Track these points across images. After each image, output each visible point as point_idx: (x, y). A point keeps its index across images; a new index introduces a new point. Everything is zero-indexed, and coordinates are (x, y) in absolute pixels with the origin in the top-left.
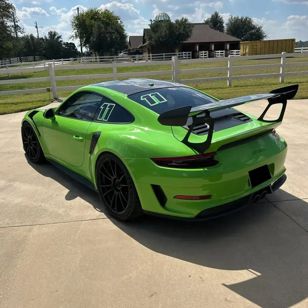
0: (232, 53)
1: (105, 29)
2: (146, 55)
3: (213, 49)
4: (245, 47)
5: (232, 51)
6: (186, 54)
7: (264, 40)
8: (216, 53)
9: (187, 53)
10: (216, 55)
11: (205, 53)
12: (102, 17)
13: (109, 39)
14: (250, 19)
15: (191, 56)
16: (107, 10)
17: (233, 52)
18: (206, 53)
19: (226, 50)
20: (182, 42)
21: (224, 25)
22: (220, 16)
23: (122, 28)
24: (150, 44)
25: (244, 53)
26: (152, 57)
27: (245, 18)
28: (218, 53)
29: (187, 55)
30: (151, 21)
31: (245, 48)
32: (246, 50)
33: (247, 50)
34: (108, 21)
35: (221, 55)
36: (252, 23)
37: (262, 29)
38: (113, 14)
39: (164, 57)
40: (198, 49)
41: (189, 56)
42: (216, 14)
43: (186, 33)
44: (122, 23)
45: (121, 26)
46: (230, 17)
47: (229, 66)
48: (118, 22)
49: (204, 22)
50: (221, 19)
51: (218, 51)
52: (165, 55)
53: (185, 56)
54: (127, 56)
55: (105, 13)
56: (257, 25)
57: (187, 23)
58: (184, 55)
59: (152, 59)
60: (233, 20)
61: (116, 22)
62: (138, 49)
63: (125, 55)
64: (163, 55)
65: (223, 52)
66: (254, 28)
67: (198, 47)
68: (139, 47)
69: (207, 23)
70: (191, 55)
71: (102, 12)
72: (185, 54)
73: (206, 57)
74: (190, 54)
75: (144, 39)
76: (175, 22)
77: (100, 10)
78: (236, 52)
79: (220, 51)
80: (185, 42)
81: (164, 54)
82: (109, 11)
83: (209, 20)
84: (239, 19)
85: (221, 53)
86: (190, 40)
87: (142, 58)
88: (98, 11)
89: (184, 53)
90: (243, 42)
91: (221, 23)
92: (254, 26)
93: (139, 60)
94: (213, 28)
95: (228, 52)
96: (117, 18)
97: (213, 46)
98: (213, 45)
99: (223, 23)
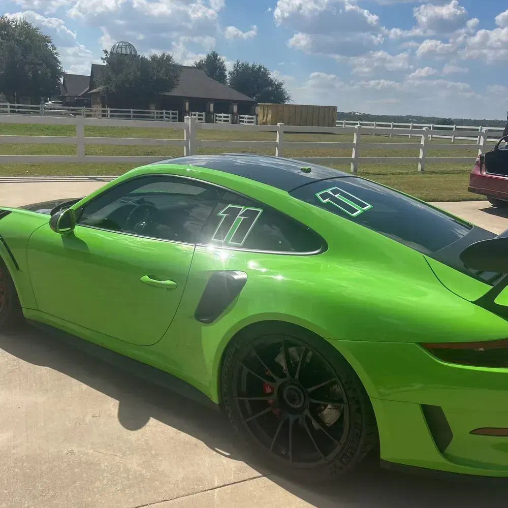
0: (241, 119)
1: (23, 55)
2: (97, 108)
3: (212, 109)
4: (266, 111)
5: (241, 116)
6: (169, 114)
7: (286, 103)
8: (216, 116)
9: (171, 112)
10: (216, 120)
11: (199, 115)
12: (16, 34)
13: (30, 74)
14: (265, 69)
15: (177, 118)
16: (26, 23)
17: (243, 118)
18: (202, 115)
19: (233, 113)
20: (162, 94)
21: (227, 73)
22: (220, 59)
23: (56, 58)
24: (107, 91)
25: (265, 120)
26: (112, 114)
27: (258, 66)
28: (220, 117)
29: (171, 116)
30: (106, 52)
31: (266, 114)
32: (267, 117)
33: (270, 116)
34: (28, 41)
35: (224, 121)
36: (269, 76)
37: (283, 87)
38: (37, 32)
39: (132, 114)
40: (187, 108)
41: (173, 118)
42: (215, 55)
43: (170, 79)
44: (55, 49)
45: (52, 55)
46: (235, 63)
47: (277, 141)
48: (47, 46)
49: (195, 66)
50: (222, 63)
51: (220, 115)
52: (134, 112)
53: (166, 117)
54: (61, 107)
55: (22, 27)
56: (276, 80)
57: (170, 62)
58: (164, 115)
59: (111, 116)
60: (240, 68)
61: (43, 46)
62: (79, 97)
63: (57, 106)
64: (130, 112)
65: (228, 117)
66: (270, 83)
67: (187, 104)
68: (82, 93)
69: (199, 66)
70: (177, 116)
71: (16, 26)
72: (166, 113)
73: (202, 121)
74: (175, 114)
75: (91, 81)
76: (150, 60)
77: (13, 22)
78: (249, 118)
79: (222, 115)
80: (167, 94)
81: (132, 110)
82: (30, 26)
83: (203, 62)
84: (249, 68)
85: (224, 117)
86: (175, 92)
87: (90, 113)
88: (8, 22)
89: (164, 111)
90: (263, 104)
91: (223, 69)
92: (272, 81)
93: (88, 116)
94: (209, 76)
95: (236, 117)
96: (46, 40)
97: (212, 106)
98: (212, 103)
99: (225, 70)
